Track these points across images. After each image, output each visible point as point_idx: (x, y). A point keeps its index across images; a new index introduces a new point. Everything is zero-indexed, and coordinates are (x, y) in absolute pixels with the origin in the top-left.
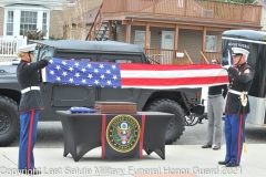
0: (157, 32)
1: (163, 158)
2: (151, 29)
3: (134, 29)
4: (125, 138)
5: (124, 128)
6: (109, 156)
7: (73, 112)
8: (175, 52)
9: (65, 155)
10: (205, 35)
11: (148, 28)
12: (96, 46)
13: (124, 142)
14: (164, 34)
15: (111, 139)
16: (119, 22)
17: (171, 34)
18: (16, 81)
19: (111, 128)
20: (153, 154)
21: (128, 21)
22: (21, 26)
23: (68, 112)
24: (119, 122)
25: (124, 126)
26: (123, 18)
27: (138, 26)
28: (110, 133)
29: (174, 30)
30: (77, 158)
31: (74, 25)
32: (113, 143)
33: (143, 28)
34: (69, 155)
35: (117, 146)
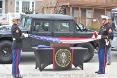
0: (84, 10)
1: (83, 69)
2: (81, 9)
3: (74, 9)
4: (64, 60)
5: (64, 55)
6: (57, 69)
7: (39, 48)
8: (92, 19)
9: (36, 68)
10: (106, 11)
11: (80, 8)
12: (51, 16)
13: (63, 62)
14: (87, 11)
15: (57, 60)
16: (67, 6)
17: (90, 11)
18: (10, 33)
19: (57, 55)
20: (78, 67)
21: (71, 5)
22: (23, 8)
23: (37, 48)
24: (61, 52)
25: (64, 54)
26: (68, 4)
27: (75, 8)
28: (57, 58)
29: (92, 9)
30: (41, 70)
31: (47, 8)
32: (58, 62)
33: (78, 9)
34: (38, 68)
35: (60, 64)
